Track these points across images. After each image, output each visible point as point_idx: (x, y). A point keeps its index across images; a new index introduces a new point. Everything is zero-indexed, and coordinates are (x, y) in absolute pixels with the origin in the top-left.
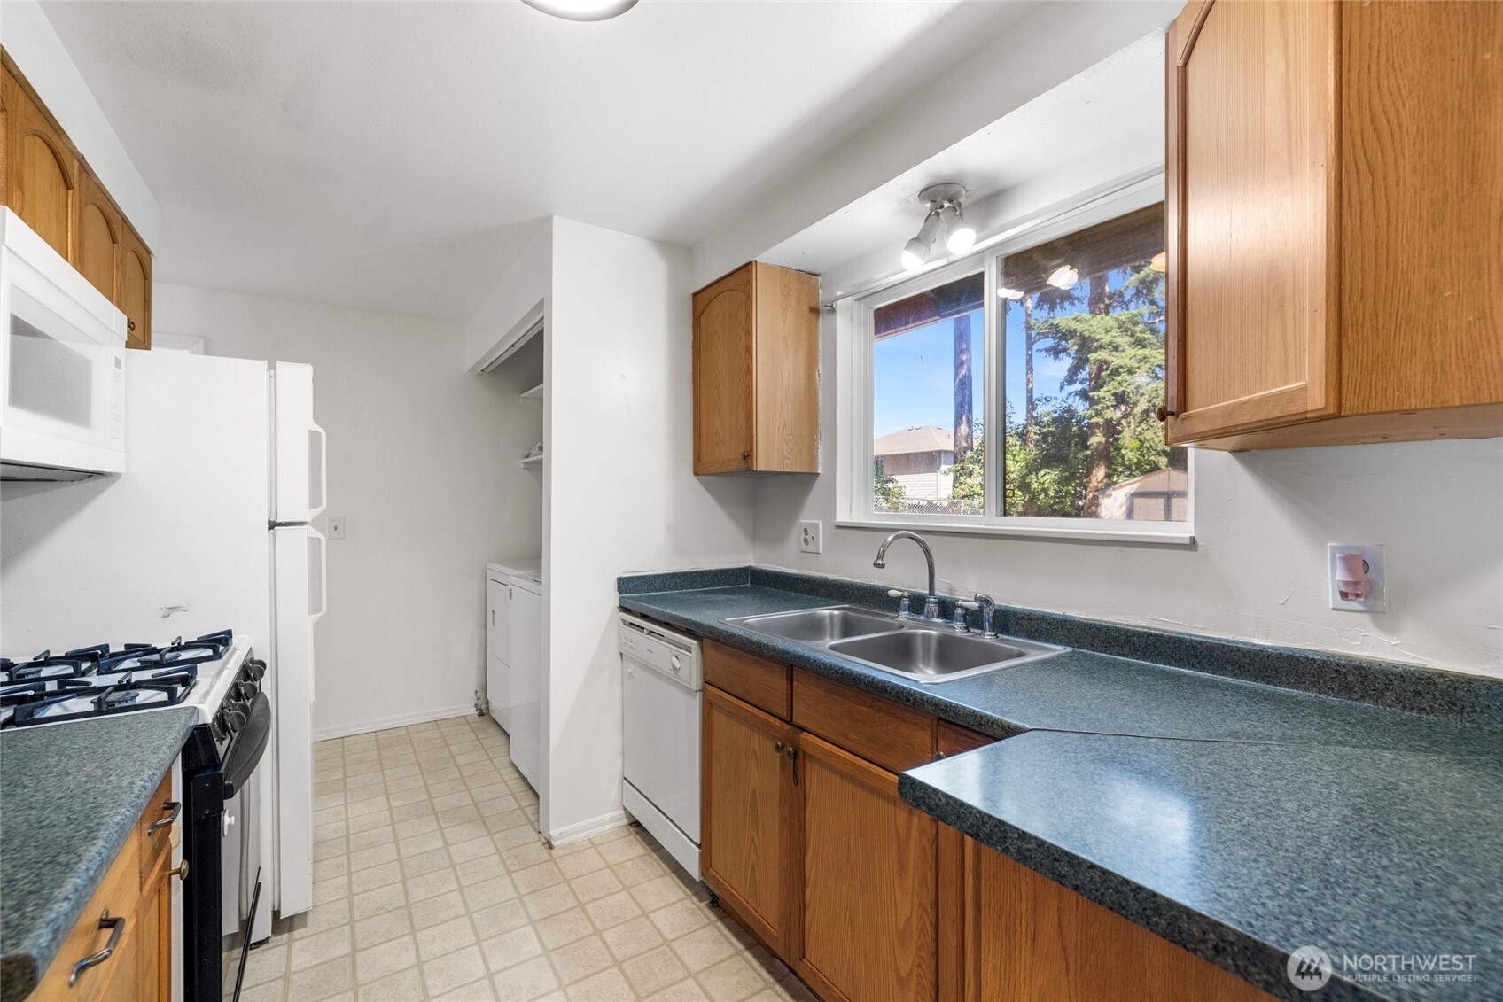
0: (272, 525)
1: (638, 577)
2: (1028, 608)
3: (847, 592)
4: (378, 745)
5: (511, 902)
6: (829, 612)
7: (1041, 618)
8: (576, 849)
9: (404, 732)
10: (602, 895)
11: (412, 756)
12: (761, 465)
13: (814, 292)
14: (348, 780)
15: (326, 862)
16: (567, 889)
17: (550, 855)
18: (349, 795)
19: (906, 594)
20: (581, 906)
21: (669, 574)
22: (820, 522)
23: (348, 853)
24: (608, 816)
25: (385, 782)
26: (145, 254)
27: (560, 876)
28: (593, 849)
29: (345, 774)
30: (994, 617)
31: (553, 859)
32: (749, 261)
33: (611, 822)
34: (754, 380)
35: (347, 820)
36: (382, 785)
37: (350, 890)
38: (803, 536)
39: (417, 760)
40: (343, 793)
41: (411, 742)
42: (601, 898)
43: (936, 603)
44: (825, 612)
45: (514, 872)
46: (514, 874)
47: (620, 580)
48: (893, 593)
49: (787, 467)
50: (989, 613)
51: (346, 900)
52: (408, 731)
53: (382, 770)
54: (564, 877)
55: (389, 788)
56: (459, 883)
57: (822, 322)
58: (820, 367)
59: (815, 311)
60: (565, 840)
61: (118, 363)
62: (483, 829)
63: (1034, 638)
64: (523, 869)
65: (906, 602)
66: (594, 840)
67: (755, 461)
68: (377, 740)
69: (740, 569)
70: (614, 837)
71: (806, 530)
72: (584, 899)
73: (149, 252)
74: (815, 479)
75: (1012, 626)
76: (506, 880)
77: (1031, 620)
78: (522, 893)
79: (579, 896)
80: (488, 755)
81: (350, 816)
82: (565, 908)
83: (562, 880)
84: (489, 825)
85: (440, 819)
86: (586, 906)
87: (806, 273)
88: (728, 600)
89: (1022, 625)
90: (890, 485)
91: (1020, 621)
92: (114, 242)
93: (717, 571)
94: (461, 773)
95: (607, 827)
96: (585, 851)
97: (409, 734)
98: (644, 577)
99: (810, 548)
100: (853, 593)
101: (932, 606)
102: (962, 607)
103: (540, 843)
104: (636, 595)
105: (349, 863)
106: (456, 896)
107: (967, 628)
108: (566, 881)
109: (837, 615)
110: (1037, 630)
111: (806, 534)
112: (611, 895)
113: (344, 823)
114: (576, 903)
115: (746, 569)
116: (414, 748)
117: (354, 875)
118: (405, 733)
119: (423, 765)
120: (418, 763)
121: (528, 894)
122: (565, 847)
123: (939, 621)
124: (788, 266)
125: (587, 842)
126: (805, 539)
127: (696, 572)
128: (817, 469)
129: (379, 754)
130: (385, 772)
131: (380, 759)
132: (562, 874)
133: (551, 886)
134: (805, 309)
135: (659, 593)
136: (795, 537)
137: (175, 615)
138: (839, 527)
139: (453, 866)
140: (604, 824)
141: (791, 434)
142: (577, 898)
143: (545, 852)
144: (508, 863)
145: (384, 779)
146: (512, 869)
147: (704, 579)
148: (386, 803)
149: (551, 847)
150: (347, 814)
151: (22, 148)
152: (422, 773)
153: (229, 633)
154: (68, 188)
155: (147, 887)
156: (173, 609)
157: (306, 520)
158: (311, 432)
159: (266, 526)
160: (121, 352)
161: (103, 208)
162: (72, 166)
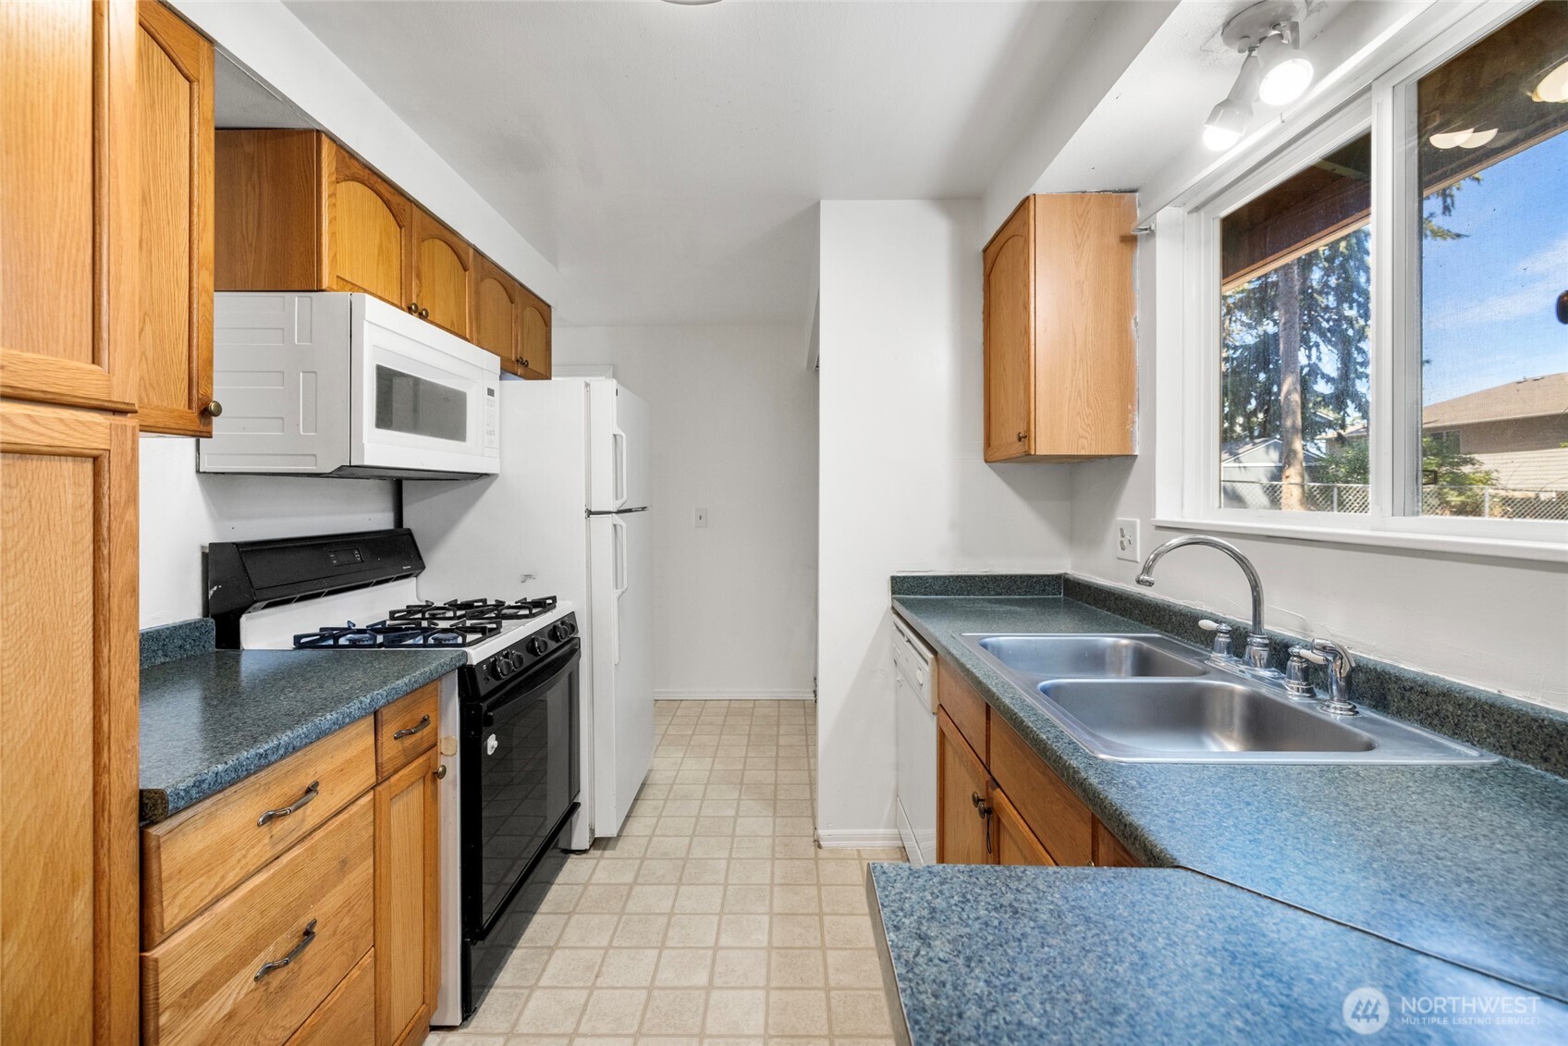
0: (590, 513)
1: (914, 577)
2: (1431, 674)
3: (1163, 616)
4: (727, 713)
5: (764, 887)
6: (1118, 641)
7: (1444, 695)
8: (842, 856)
10: (845, 912)
11: (747, 727)
12: (1043, 447)
13: (1130, 214)
14: (694, 737)
15: (650, 802)
16: (815, 893)
17: (816, 854)
18: (689, 750)
19: (1224, 627)
20: (821, 915)
21: (952, 576)
22: (1138, 521)
23: (666, 800)
24: (881, 831)
25: (718, 746)
26: (545, 307)
27: (815, 877)
28: (857, 862)
29: (694, 731)
30: (1349, 679)
31: (816, 859)
32: (1027, 195)
33: (884, 839)
34: (1032, 342)
35: (678, 771)
36: (715, 748)
37: (654, 831)
38: (1120, 539)
39: (749, 732)
40: (685, 747)
41: (752, 715)
42: (842, 915)
43: (1266, 645)
44: (1108, 640)
45: (778, 859)
46: (777, 862)
47: (894, 579)
48: (1206, 624)
49: (1083, 448)
50: (1338, 671)
51: (648, 838)
52: (754, 704)
53: (721, 735)
54: (818, 881)
55: (719, 752)
56: (731, 854)
57: (1139, 252)
58: (1138, 314)
59: (1129, 240)
60: (834, 844)
61: (491, 392)
62: (772, 810)
63: (1432, 726)
64: (786, 859)
65: (1222, 639)
66: (862, 853)
67: (1033, 442)
68: (728, 708)
69: (1048, 576)
70: (884, 856)
71: (1122, 530)
72: (826, 909)
73: (549, 306)
74: (1132, 465)
75: (1394, 699)
76: (769, 864)
77: (1427, 694)
78: (775, 882)
79: (824, 905)
80: (807, 741)
81: (681, 769)
82: (806, 911)
83: (815, 882)
84: (778, 807)
85: (743, 789)
86: (825, 917)
87: (1115, 192)
88: (1011, 612)
89: (1410, 701)
90: (1467, 469)
91: (1408, 694)
92: (512, 303)
93: (1016, 576)
94: (777, 753)
95: (879, 843)
96: (849, 861)
97: (754, 707)
98: (921, 578)
99: (1126, 554)
100: (1170, 619)
101: (1257, 647)
102: (1299, 657)
103: (812, 839)
104: (912, 596)
105: (664, 807)
106: (723, 864)
107: (1310, 691)
108: (819, 885)
109: (1126, 646)
110: (1437, 713)
111: (1123, 536)
112: (854, 915)
113: (674, 773)
114: (817, 911)
115: (1057, 578)
116: (751, 722)
117: (662, 819)
118: (751, 706)
119: (752, 737)
120: (749, 735)
121: (780, 885)
122: (833, 851)
123: (1267, 674)
124: (1083, 189)
125: (855, 853)
126: (1122, 543)
127: (987, 576)
128: (1132, 449)
129: (725, 720)
130: (722, 737)
131: (724, 725)
132: (818, 876)
133: (802, 885)
134: (1112, 240)
135: (940, 597)
136: (1112, 537)
137: (529, 581)
138: (1159, 528)
139: (733, 836)
140: (875, 839)
141: (1089, 405)
142: (820, 906)
143: (813, 848)
144: (777, 849)
145: (719, 743)
146: (777, 855)
147: (998, 586)
148: (710, 764)
149: (820, 846)
150: (680, 766)
151: (419, 250)
152: (748, 745)
153: (554, 599)
154: (465, 270)
155: (397, 776)
156: (528, 576)
157: (611, 510)
158: (615, 435)
159: (585, 515)
160: (495, 383)
161: (500, 279)
162: (468, 254)
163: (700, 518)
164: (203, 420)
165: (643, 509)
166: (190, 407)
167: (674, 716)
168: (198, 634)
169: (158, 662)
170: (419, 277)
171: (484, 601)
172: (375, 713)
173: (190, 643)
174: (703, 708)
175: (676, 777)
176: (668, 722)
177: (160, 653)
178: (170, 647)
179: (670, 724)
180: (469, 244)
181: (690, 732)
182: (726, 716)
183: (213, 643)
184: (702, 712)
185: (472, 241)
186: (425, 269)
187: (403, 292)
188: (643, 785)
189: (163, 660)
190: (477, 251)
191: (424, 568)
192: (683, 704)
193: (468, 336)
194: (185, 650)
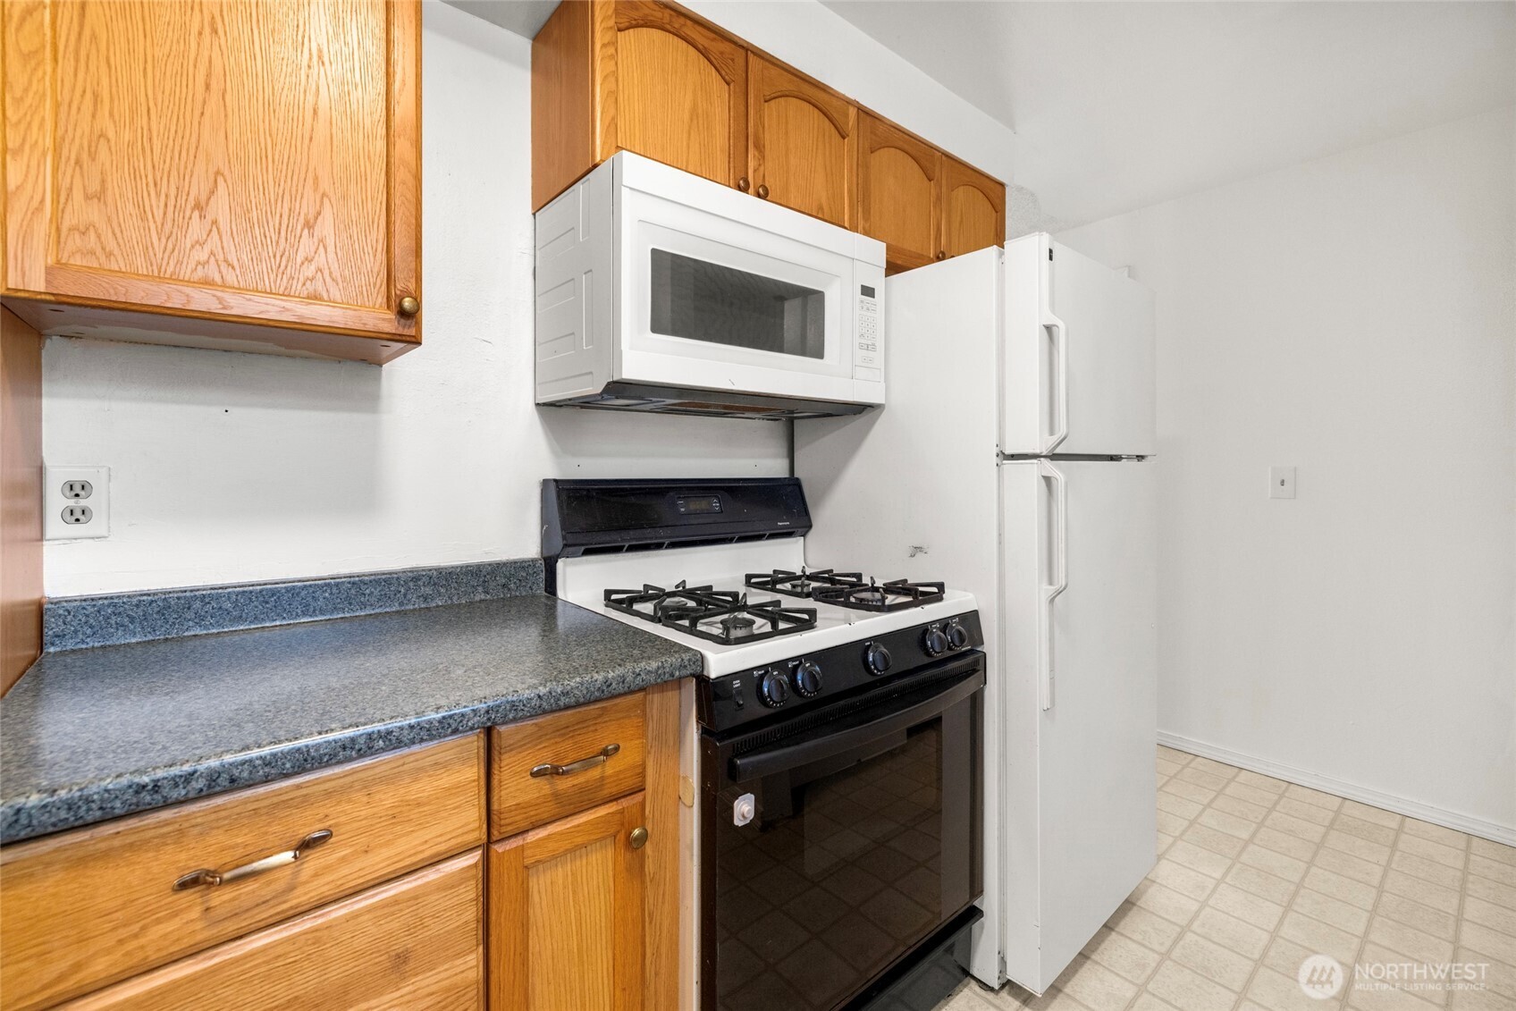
0: (1003, 455)
4: (1333, 821)
9: (1393, 823)
11: (1378, 870)
14: (1251, 848)
18: (1234, 870)
23: (1165, 956)
25: (1300, 885)
29: (1254, 835)
35: (1204, 905)
36: (1292, 888)
39: (1382, 882)
40: (1228, 862)
41: (1394, 847)
52: (1402, 824)
53: (1311, 864)
55: (1299, 900)
61: (867, 290)
68: (1338, 812)
73: (1003, 185)
81: (1211, 902)
92: (930, 180)
97: (1400, 830)
105: (1157, 969)
113: (1194, 907)
116: (1389, 861)
118: (1394, 825)
119: (1386, 896)
120: (1381, 890)
129: (1325, 836)
130: (1314, 870)
131: (1320, 845)
137: (919, 555)
145: (1303, 879)
150: (1210, 896)
151: (759, 112)
152: (1374, 912)
153: (941, 586)
154: (844, 138)
155: (541, 833)
156: (918, 549)
157: (1037, 451)
158: (1049, 328)
159: (995, 460)
160: (877, 279)
161: (906, 147)
162: (847, 116)
163: (1282, 483)
164: (402, 321)
165: (1140, 458)
166: (388, 307)
167: (1220, 793)
168: (524, 574)
169: (477, 598)
170: (759, 147)
171: (859, 576)
172: (489, 732)
173: (515, 583)
174: (1281, 796)
175: (1197, 913)
176: (1206, 802)
177: (480, 589)
178: (492, 584)
179: (1209, 805)
180: (849, 102)
181: (1245, 835)
182: (1330, 827)
183: (542, 585)
184: (1276, 803)
185: (851, 95)
186: (769, 138)
187: (732, 165)
188: (1128, 905)
189: (483, 597)
190: (863, 112)
191: (810, 527)
192: (1243, 776)
193: (846, 225)
194: (509, 589)
